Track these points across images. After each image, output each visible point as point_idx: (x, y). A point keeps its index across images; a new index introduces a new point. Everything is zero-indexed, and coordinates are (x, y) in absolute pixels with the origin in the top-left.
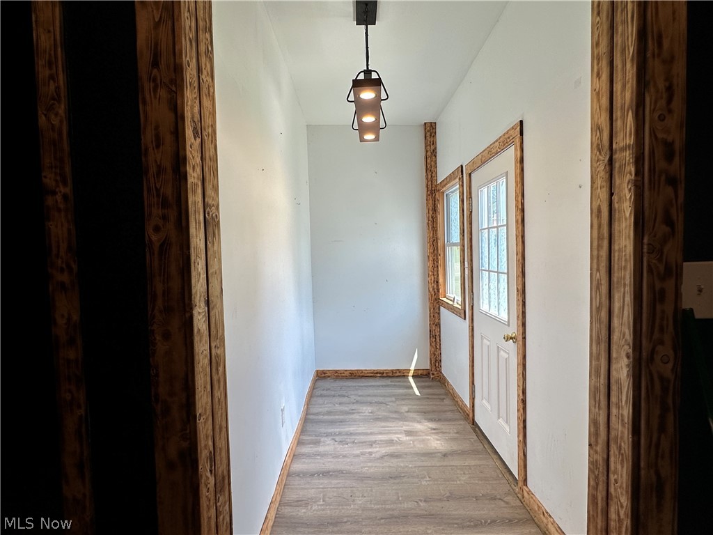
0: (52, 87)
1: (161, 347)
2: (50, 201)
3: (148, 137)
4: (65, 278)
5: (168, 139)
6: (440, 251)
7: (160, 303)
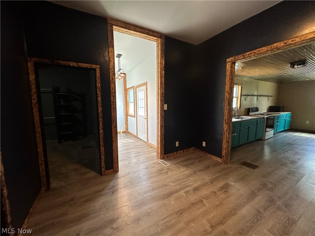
0: (99, 81)
1: (113, 113)
2: (98, 95)
3: (111, 88)
4: (100, 105)
5: (114, 89)
6: (128, 104)
7: (113, 108)
